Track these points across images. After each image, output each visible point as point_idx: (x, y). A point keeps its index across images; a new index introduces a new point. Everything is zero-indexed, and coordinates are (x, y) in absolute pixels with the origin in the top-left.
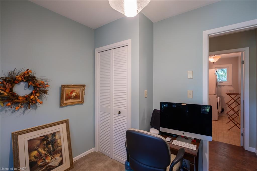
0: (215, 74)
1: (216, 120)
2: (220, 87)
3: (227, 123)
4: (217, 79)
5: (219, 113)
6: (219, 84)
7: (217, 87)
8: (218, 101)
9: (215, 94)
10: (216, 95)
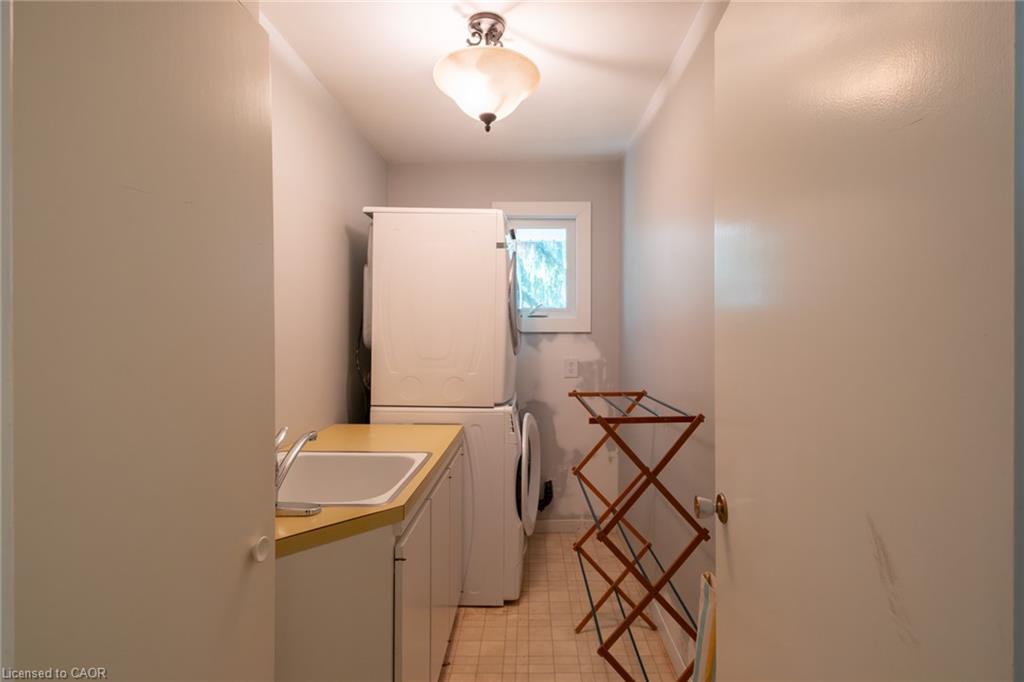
0: (500, 245)
1: (508, 603)
2: (535, 345)
3: (578, 630)
4: (512, 290)
5: (525, 533)
6: (525, 325)
7: (515, 344)
8: (524, 445)
9: (500, 401)
10: (508, 409)
